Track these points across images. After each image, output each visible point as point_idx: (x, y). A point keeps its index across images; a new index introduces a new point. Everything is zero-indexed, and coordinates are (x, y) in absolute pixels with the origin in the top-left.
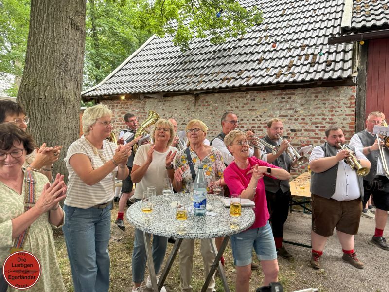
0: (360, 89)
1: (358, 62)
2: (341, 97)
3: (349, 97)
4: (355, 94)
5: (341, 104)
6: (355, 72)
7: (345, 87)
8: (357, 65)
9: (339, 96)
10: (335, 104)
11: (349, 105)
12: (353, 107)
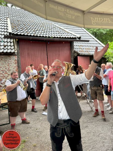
0: (18, 57)
1: (16, 47)
2: (12, 60)
3: (14, 60)
4: (17, 59)
5: (12, 63)
6: (16, 50)
7: (13, 56)
8: (16, 48)
9: (11, 59)
10: (10, 62)
11: (15, 63)
12: (16, 64)
